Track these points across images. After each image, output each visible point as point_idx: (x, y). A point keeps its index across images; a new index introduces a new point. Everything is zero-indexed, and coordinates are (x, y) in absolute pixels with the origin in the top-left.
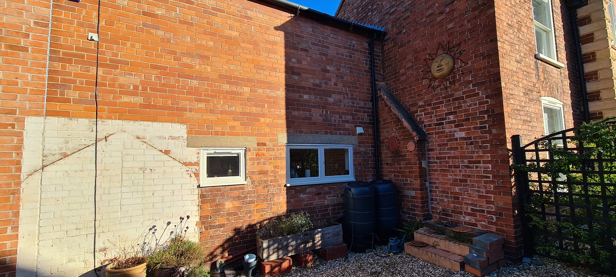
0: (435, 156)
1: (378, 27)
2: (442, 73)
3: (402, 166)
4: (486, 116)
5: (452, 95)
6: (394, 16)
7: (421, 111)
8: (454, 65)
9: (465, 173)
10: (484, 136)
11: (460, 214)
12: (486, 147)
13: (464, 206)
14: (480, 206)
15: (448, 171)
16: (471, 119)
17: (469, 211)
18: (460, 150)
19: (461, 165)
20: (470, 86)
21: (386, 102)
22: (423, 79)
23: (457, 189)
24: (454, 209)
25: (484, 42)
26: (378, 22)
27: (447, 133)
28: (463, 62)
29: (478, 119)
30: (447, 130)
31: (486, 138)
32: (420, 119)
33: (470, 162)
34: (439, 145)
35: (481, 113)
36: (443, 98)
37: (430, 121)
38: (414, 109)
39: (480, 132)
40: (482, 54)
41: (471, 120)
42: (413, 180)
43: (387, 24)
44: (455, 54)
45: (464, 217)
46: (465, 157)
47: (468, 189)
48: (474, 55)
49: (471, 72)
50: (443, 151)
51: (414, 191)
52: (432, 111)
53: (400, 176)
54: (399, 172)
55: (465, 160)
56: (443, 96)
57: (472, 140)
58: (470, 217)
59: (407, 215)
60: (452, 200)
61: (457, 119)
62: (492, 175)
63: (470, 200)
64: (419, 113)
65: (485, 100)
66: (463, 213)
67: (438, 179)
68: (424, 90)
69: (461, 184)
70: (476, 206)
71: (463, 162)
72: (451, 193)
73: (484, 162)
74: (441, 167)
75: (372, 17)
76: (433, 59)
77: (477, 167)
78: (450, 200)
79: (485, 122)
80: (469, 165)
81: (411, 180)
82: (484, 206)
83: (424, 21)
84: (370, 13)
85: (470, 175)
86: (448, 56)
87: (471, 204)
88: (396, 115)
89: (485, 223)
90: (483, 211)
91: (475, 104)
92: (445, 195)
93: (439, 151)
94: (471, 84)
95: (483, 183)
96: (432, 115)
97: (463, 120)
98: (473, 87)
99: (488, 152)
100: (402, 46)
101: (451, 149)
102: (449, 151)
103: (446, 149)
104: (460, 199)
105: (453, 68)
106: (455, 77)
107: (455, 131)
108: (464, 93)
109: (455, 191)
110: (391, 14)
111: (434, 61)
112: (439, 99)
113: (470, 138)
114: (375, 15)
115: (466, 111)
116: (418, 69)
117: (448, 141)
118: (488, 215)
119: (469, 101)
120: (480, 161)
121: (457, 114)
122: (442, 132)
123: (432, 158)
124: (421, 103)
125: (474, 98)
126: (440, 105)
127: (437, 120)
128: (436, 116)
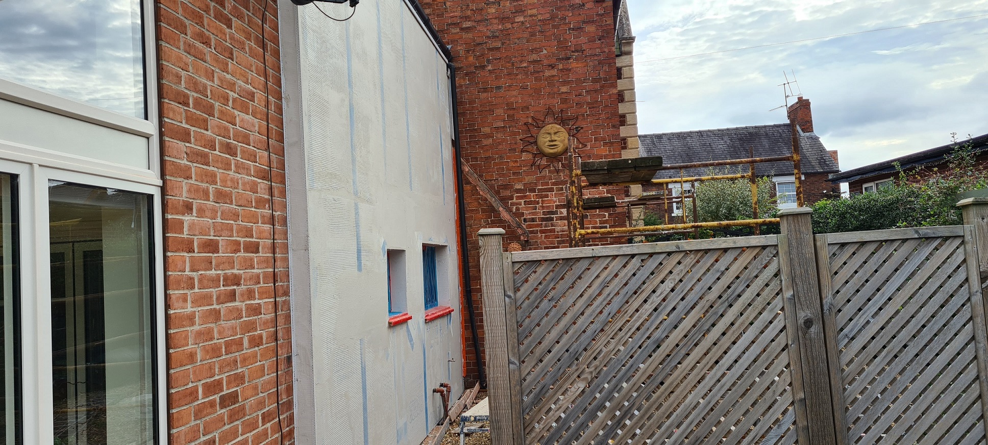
2: (555, 150)
4: (607, 214)
5: (566, 182)
7: (518, 198)
8: (569, 142)
16: (589, 216)
21: (468, 177)
22: (522, 151)
27: (557, 232)
28: (581, 143)
29: (598, 217)
30: (558, 229)
31: (607, 241)
36: (554, 184)
37: (533, 214)
38: (507, 193)
40: (603, 139)
43: (455, 42)
44: (570, 129)
48: (593, 137)
49: (589, 157)
52: (537, 200)
56: (553, 181)
57: (591, 243)
64: (515, 200)
68: (524, 168)
76: (539, 127)
83: (525, 67)
86: (563, 130)
88: (486, 200)
96: (537, 205)
100: (485, 90)
105: (569, 147)
110: (462, 29)
111: (543, 131)
112: (547, 184)
113: (588, 240)
116: (514, 134)
117: (559, 242)
119: (587, 194)
122: (551, 231)
124: (519, 186)
126: (549, 193)
127: (544, 213)
128: (543, 207)
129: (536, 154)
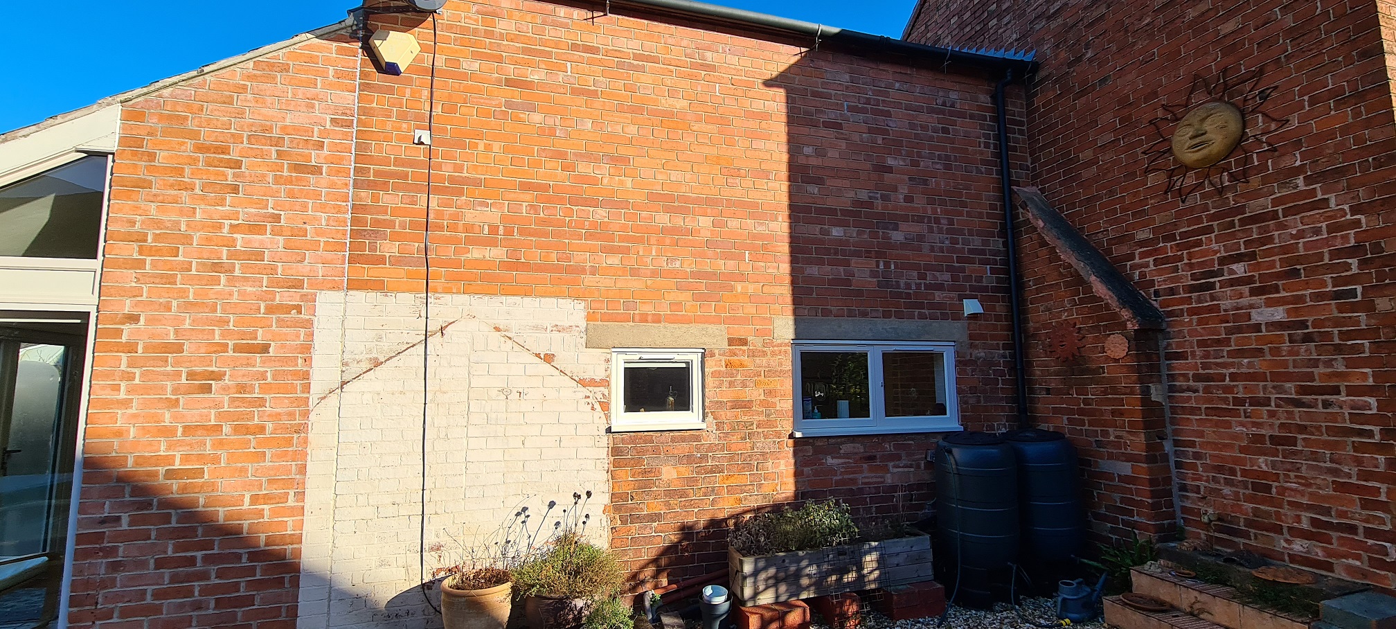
0: (1191, 373)
1: (1015, 53)
2: (1205, 152)
3: (1090, 396)
4: (1354, 262)
5: (1241, 210)
6: (1060, 21)
7: (1143, 255)
8: (1244, 127)
9: (1287, 419)
10: (1350, 317)
11: (1275, 532)
12: (1358, 349)
13: (1286, 510)
14: (1342, 514)
15: (1234, 413)
16: (1302, 271)
17: (1305, 525)
18: (1269, 357)
19: (1273, 397)
20: (1298, 181)
21: (1043, 235)
22: (1147, 171)
23: (1262, 463)
24: (1255, 516)
25: (1340, 59)
26: (1016, 40)
27: (1225, 311)
28: (1274, 120)
29: (1328, 272)
30: (1226, 304)
31: (1358, 323)
32: (1143, 275)
33: (1303, 390)
34: (1202, 344)
35: (1336, 254)
36: (1212, 218)
37: (1172, 280)
38: (1124, 250)
39: (1334, 307)
40: (1333, 94)
41: (1303, 275)
42: (1124, 434)
43: (1039, 42)
44: (1245, 100)
45: (1287, 541)
46: (1289, 377)
47: (1299, 465)
48: (1306, 98)
49: (1298, 144)
50: (1214, 358)
51: (1128, 464)
52: (1179, 253)
53: (1086, 422)
54: (1081, 412)
55: (1288, 385)
56: (1212, 212)
57: (1310, 330)
58: (1309, 542)
59: (1109, 525)
60: (1247, 492)
61: (1256, 274)
62: (1378, 428)
63: (1307, 495)
64: (1137, 261)
65: (1348, 217)
66: (1285, 531)
67: (1201, 434)
68: (1152, 201)
69: (1277, 450)
70: (1327, 512)
71: (1279, 389)
72: (1245, 473)
73: (1351, 391)
74: (1210, 401)
75: (1000, 31)
76: (1177, 120)
77: (1326, 404)
78: (1242, 491)
79: (1353, 279)
80: (1300, 399)
81: (1118, 433)
82: (1357, 515)
83: (1148, 24)
84: (995, 21)
85: (1305, 427)
86: (1223, 107)
87: (1309, 508)
88: (1070, 266)
89: (1358, 563)
90: (1352, 529)
91: (1317, 231)
92: (1225, 478)
93: (1201, 358)
94: (1301, 177)
95: (1350, 448)
96: (1179, 264)
97: (1279, 276)
98: (1306, 186)
99: (1365, 363)
100: (1083, 93)
101: (1240, 353)
102: (1234, 360)
103: (1225, 354)
104: (1274, 490)
105: (1242, 136)
106: (1247, 160)
107: (1252, 306)
108: (1276, 202)
109: (1255, 468)
110: (1049, 18)
111: (1182, 123)
112: (1199, 220)
113: (1303, 325)
114: (1006, 25)
115: (1284, 249)
116: (1132, 146)
117: (1230, 331)
118: (1370, 542)
119: (1296, 224)
120: (1338, 387)
121: (1256, 259)
122: (1210, 309)
123: (1181, 378)
124: (1142, 235)
125: (1312, 213)
126: (1203, 237)
127: (1194, 277)
128: (1191, 266)
129: (1173, 170)
